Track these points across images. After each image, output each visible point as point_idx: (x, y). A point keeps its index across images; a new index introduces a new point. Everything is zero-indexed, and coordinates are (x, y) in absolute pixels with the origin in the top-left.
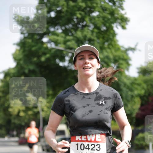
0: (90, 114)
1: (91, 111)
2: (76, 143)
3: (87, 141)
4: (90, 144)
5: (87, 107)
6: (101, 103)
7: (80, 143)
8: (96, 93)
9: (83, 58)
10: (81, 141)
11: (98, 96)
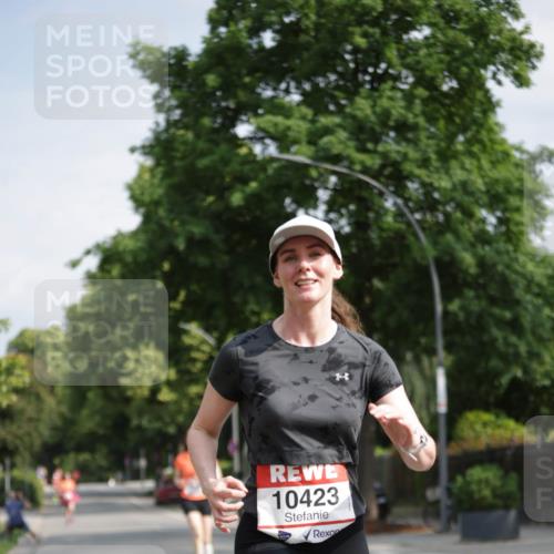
0: (311, 405)
1: (313, 398)
2: (274, 490)
3: (303, 482)
4: (312, 488)
5: (304, 385)
6: (338, 376)
7: (284, 491)
8: (330, 349)
9: (294, 258)
10: (288, 484)
11: (331, 359)
